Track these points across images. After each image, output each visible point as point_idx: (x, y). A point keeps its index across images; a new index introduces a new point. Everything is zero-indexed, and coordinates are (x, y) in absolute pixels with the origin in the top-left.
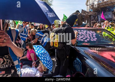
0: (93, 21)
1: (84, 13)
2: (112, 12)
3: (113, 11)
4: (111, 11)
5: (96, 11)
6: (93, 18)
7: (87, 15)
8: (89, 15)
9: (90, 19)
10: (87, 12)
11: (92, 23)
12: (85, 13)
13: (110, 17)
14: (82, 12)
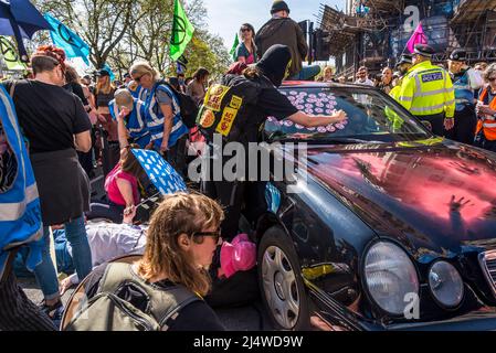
0: (371, 59)
1: (335, 23)
2: (444, 20)
3: (451, 15)
4: (444, 14)
5: (384, 16)
6: (371, 44)
7: (346, 30)
8: (352, 31)
9: (359, 47)
10: (347, 19)
11: (366, 64)
12: (337, 22)
13: (437, 42)
14: (324, 17)
